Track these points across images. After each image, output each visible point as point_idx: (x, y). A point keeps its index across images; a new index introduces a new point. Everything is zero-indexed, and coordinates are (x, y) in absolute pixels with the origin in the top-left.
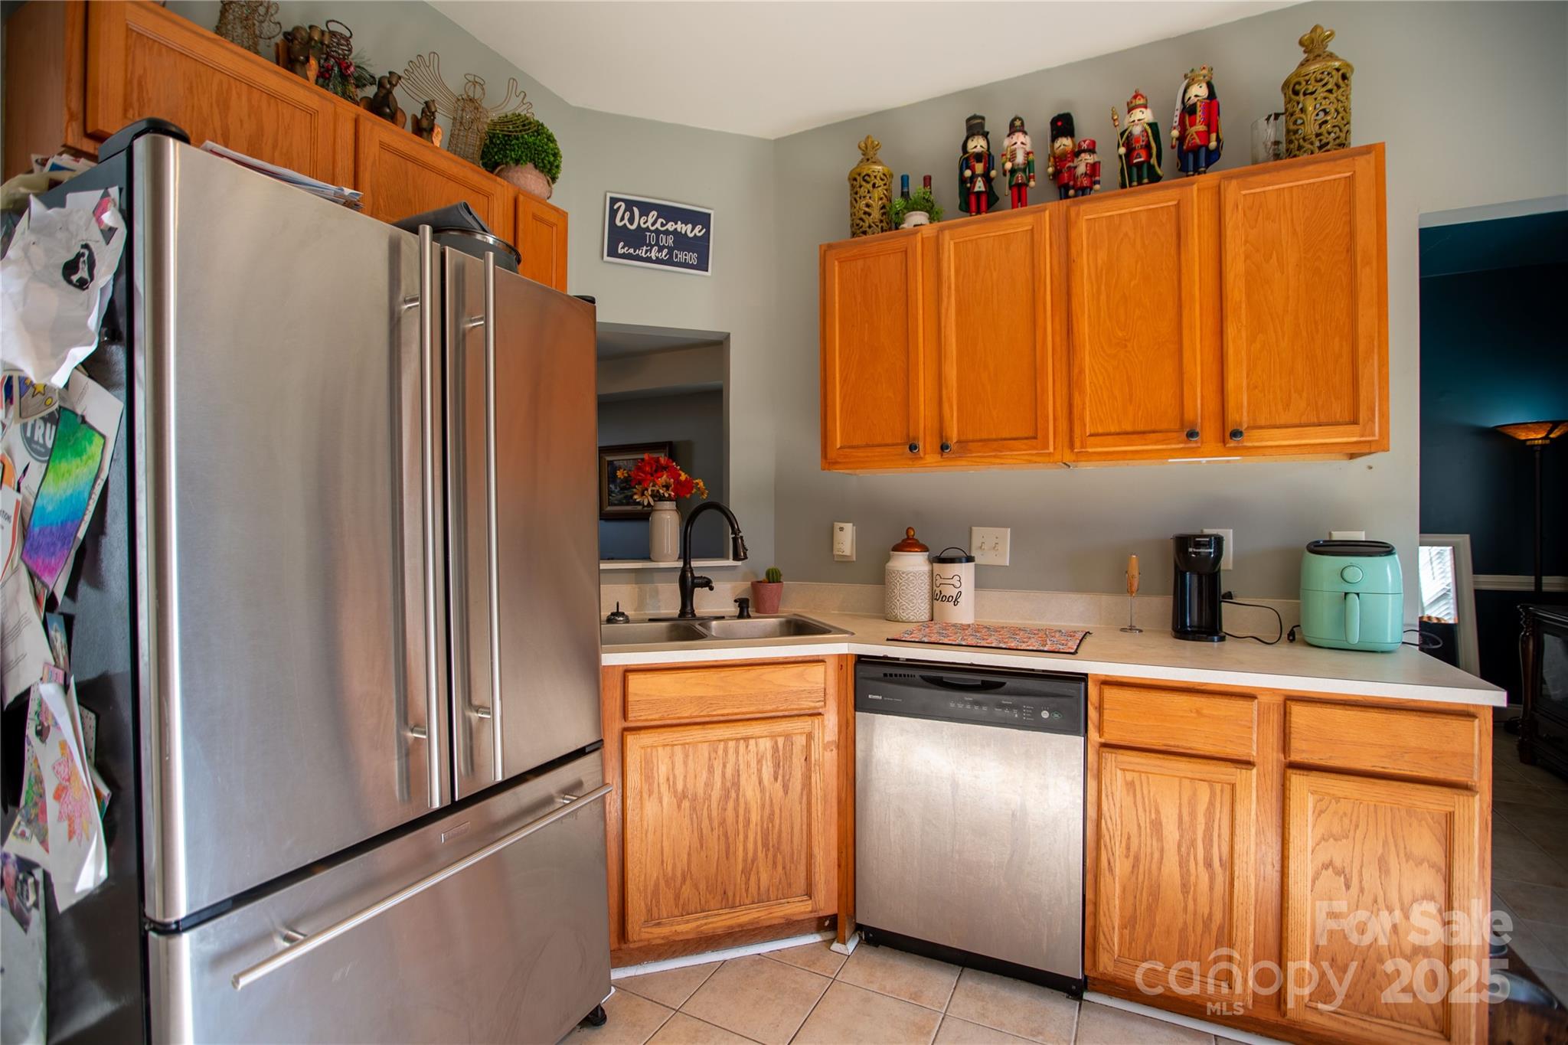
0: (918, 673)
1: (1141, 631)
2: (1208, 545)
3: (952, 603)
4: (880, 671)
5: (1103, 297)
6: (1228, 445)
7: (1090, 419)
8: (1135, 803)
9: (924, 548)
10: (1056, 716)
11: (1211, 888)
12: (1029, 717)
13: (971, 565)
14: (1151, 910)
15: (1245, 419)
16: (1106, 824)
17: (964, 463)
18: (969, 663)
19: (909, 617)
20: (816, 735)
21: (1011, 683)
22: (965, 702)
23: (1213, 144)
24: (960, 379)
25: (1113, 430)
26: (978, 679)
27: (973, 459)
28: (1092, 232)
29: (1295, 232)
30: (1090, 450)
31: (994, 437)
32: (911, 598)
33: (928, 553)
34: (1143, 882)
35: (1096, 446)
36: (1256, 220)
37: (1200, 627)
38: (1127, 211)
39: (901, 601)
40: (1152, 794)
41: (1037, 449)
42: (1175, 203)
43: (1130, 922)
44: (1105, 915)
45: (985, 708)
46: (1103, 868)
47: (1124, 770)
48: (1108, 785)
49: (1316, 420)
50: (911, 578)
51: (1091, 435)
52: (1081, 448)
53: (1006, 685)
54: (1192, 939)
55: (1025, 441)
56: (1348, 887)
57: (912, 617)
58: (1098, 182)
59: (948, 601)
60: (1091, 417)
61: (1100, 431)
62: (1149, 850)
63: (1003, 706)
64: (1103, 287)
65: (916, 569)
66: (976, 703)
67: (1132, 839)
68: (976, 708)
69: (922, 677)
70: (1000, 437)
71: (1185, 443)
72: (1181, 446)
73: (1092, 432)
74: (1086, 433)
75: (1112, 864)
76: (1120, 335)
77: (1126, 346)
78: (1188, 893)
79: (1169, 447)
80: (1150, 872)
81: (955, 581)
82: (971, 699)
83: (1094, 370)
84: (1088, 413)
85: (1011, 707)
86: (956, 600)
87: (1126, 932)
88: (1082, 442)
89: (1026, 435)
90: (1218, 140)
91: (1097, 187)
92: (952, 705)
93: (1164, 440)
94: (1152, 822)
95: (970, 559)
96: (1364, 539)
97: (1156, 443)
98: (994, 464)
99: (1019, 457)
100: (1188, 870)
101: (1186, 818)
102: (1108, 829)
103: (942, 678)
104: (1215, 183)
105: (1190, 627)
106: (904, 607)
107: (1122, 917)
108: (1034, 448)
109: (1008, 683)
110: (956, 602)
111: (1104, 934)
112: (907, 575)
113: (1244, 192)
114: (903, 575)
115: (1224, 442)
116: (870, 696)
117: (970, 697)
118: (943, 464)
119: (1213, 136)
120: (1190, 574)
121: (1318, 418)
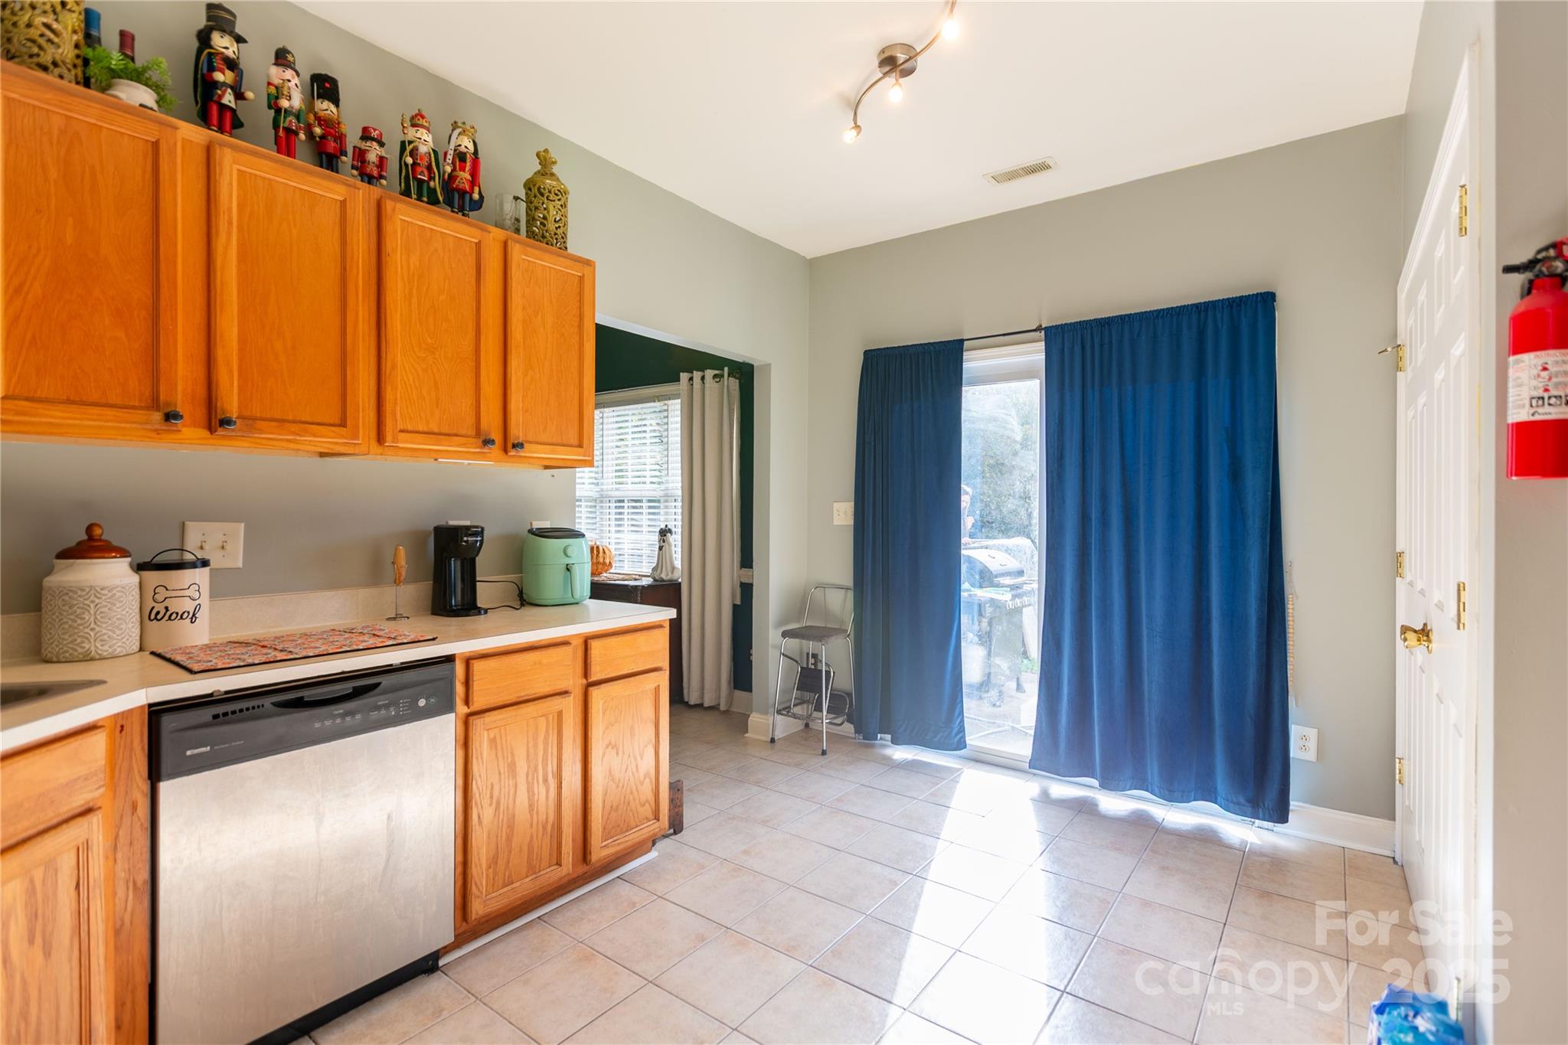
0: (267, 702)
1: (408, 618)
2: (475, 534)
3: (188, 620)
4: (206, 714)
5: (415, 300)
6: (509, 454)
7: (398, 413)
8: (496, 755)
9: (123, 553)
10: (433, 700)
11: (547, 798)
12: (406, 710)
13: (207, 569)
14: (509, 839)
15: (521, 434)
16: (476, 783)
17: (246, 444)
18: (340, 671)
19: (115, 650)
20: (95, 841)
21: (386, 681)
22: (334, 717)
23: (476, 196)
24: (242, 340)
25: (421, 429)
26: (347, 687)
27: (258, 441)
28: (405, 233)
29: (551, 302)
30: (401, 445)
31: (290, 418)
32: (118, 622)
33: (129, 559)
34: (503, 820)
35: (406, 442)
36: (530, 283)
37: (463, 605)
38: (438, 229)
39: (98, 629)
40: (508, 742)
41: (346, 438)
42: (476, 241)
43: (494, 861)
44: (476, 866)
45: (358, 717)
46: (474, 824)
47: (488, 730)
48: (478, 747)
49: (560, 442)
50: (118, 594)
51: (402, 431)
52: (393, 442)
53: (382, 685)
54: (536, 846)
55: (333, 428)
56: (617, 754)
57: (119, 650)
58: (384, 178)
59: (181, 618)
60: (401, 414)
61: (410, 428)
62: (507, 790)
63: (378, 708)
64: (414, 291)
65: (117, 582)
66: (343, 716)
67: (494, 788)
68: (348, 719)
69: (274, 704)
70: (298, 419)
71: (481, 448)
72: (478, 450)
73: (402, 428)
74: (397, 428)
75: (481, 817)
76: (430, 341)
77: (434, 353)
78: (533, 810)
79: (468, 450)
80: (508, 808)
81: (191, 592)
82: (341, 711)
83: (404, 367)
84: (399, 408)
85: (387, 707)
86: (194, 615)
87: (491, 870)
88: (393, 438)
89: (332, 422)
90: (480, 193)
91: (384, 182)
92: (317, 725)
93: (465, 444)
94: (509, 765)
95: (205, 563)
96: (549, 527)
97: (459, 445)
98: (287, 449)
99: (319, 444)
100: (533, 792)
101: (531, 750)
102: (478, 788)
103: (302, 698)
104: (504, 238)
105: (455, 606)
106: (106, 637)
107: (487, 860)
108: (343, 437)
109: (384, 682)
110: (193, 618)
111: (476, 884)
112: (109, 591)
113: (523, 257)
114: (103, 592)
115: (506, 451)
116: (189, 753)
117: (339, 709)
118: (211, 441)
119: (476, 189)
120: (454, 561)
121: (562, 440)
